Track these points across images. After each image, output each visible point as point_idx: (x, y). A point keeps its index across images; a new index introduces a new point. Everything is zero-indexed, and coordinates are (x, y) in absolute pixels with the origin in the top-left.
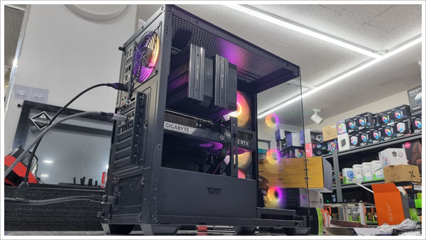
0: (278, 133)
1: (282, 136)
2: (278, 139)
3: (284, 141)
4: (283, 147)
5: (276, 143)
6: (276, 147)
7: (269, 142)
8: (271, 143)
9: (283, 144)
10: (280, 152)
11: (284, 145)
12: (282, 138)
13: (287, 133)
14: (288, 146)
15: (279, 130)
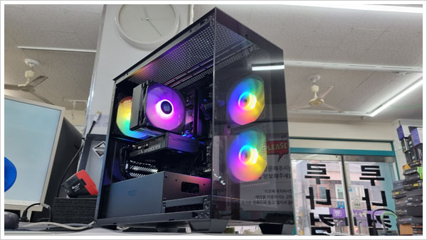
0: (400, 130)
1: (407, 133)
2: (402, 138)
3: (409, 138)
4: (409, 145)
5: (400, 142)
6: (400, 147)
7: (391, 142)
8: (394, 143)
9: (408, 142)
10: (406, 153)
11: (410, 143)
12: (406, 136)
13: (412, 129)
14: (415, 144)
15: (401, 127)
